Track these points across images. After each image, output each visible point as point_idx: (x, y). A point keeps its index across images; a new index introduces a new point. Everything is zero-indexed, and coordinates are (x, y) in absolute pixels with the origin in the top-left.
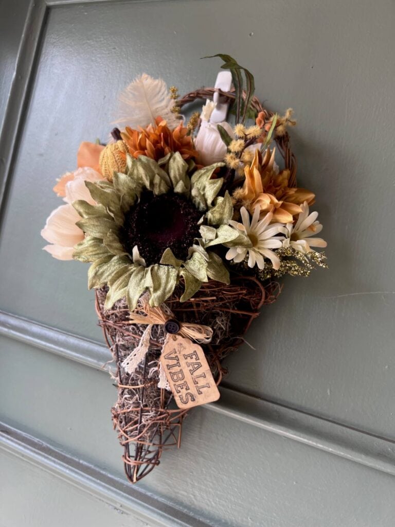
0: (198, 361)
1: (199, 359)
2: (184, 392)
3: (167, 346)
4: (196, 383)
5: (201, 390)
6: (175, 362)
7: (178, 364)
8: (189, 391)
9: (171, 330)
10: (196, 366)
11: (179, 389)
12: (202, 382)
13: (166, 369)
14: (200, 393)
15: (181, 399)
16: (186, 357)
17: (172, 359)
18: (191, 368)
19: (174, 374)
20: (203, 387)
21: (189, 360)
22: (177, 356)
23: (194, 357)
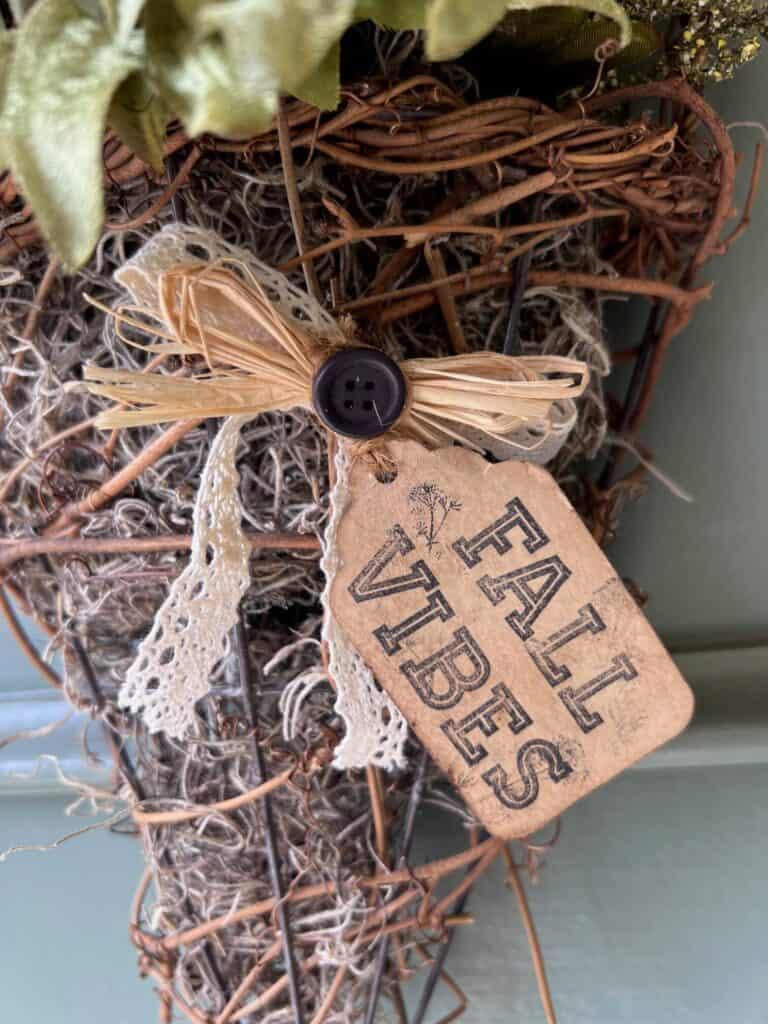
0: (543, 553)
1: (545, 540)
2: (504, 746)
3: (350, 526)
4: (557, 674)
5: (593, 704)
6: (418, 598)
7: (439, 607)
8: (531, 733)
9: (356, 413)
10: (536, 585)
11: (476, 737)
12: (588, 660)
13: (379, 658)
14: (590, 722)
15: (500, 790)
16: (469, 552)
17: (396, 586)
18: (512, 603)
19: (429, 665)
20: (600, 684)
21: (494, 564)
22: (421, 563)
23: (516, 535)
